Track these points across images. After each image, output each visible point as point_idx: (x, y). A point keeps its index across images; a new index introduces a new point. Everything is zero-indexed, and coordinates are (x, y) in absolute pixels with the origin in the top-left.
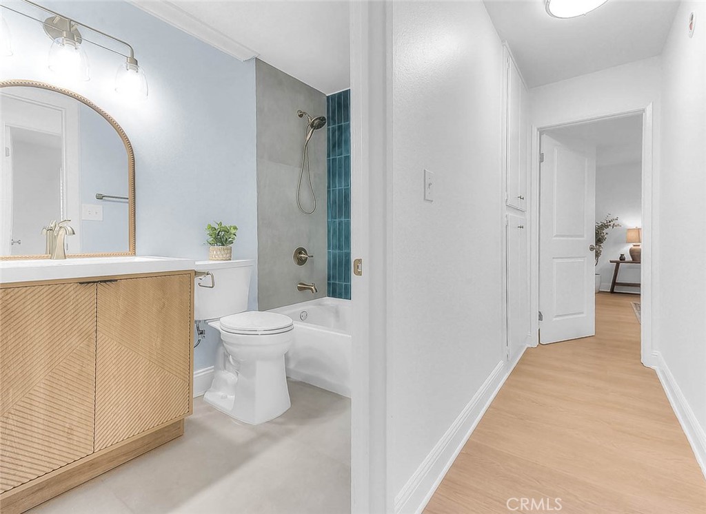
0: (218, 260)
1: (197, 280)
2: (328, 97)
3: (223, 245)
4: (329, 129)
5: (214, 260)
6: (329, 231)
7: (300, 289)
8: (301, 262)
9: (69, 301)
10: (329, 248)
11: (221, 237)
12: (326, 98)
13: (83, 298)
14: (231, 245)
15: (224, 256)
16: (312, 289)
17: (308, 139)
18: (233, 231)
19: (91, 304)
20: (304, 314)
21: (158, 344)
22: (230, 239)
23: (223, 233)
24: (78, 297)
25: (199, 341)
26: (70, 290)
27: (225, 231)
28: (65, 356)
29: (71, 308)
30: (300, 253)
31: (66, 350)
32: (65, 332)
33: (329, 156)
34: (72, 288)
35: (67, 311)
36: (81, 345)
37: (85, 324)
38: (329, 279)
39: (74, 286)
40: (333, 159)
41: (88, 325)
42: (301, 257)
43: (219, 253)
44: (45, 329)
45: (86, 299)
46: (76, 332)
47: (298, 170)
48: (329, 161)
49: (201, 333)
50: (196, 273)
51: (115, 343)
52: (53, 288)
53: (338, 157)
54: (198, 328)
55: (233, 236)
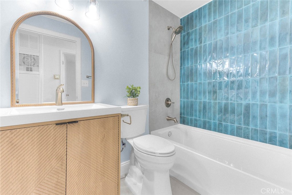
0: (131, 105)
1: (122, 119)
2: (181, 20)
3: (134, 97)
4: (181, 36)
5: (129, 105)
6: (181, 89)
7: (168, 120)
8: (168, 105)
9: (50, 136)
10: (181, 98)
11: (133, 93)
12: (180, 20)
13: (58, 134)
14: (138, 97)
15: (135, 103)
16: (174, 121)
17: (172, 40)
18: (138, 90)
19: (64, 138)
20: (170, 133)
21: (101, 161)
22: (137, 94)
23: (134, 90)
24: (56, 133)
25: (123, 148)
26: (51, 129)
27: (135, 90)
28: (48, 173)
29: (51, 141)
30: (168, 101)
31: (48, 169)
32: (48, 157)
33: (181, 50)
34: (52, 127)
35: (49, 143)
36: (58, 165)
37: (60, 151)
38: (181, 114)
39: (54, 126)
40: (183, 51)
41: (62, 151)
42: (168, 103)
43: (132, 102)
44: (36, 156)
45: (61, 134)
46: (54, 156)
47: (167, 58)
48: (181, 53)
49: (124, 144)
50: (122, 115)
51: (77, 162)
52: (41, 128)
53: (186, 50)
54: (122, 141)
55: (138, 92)
